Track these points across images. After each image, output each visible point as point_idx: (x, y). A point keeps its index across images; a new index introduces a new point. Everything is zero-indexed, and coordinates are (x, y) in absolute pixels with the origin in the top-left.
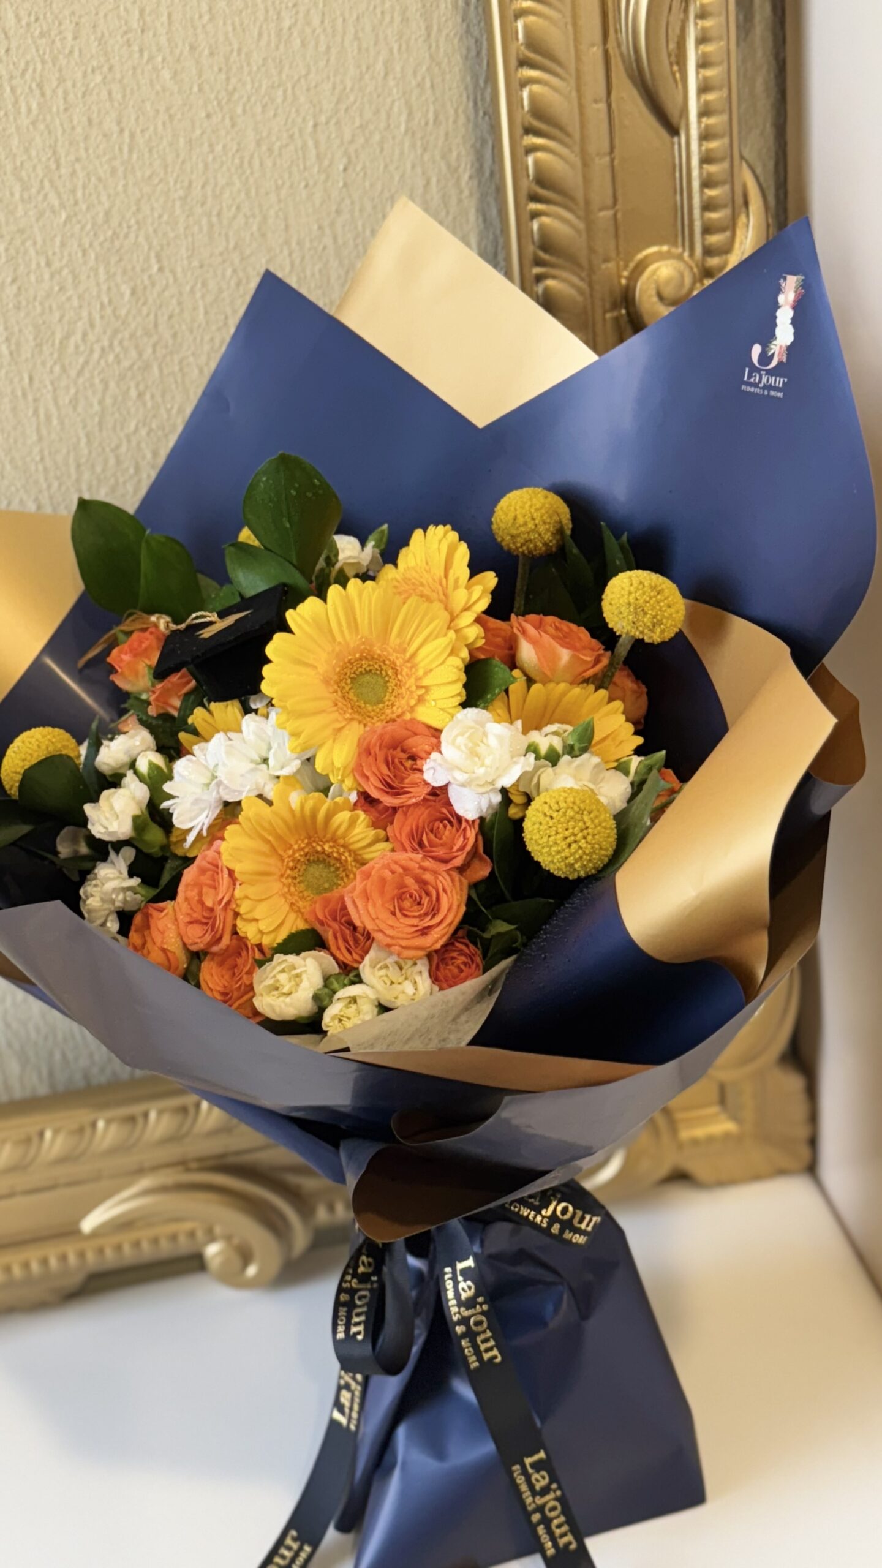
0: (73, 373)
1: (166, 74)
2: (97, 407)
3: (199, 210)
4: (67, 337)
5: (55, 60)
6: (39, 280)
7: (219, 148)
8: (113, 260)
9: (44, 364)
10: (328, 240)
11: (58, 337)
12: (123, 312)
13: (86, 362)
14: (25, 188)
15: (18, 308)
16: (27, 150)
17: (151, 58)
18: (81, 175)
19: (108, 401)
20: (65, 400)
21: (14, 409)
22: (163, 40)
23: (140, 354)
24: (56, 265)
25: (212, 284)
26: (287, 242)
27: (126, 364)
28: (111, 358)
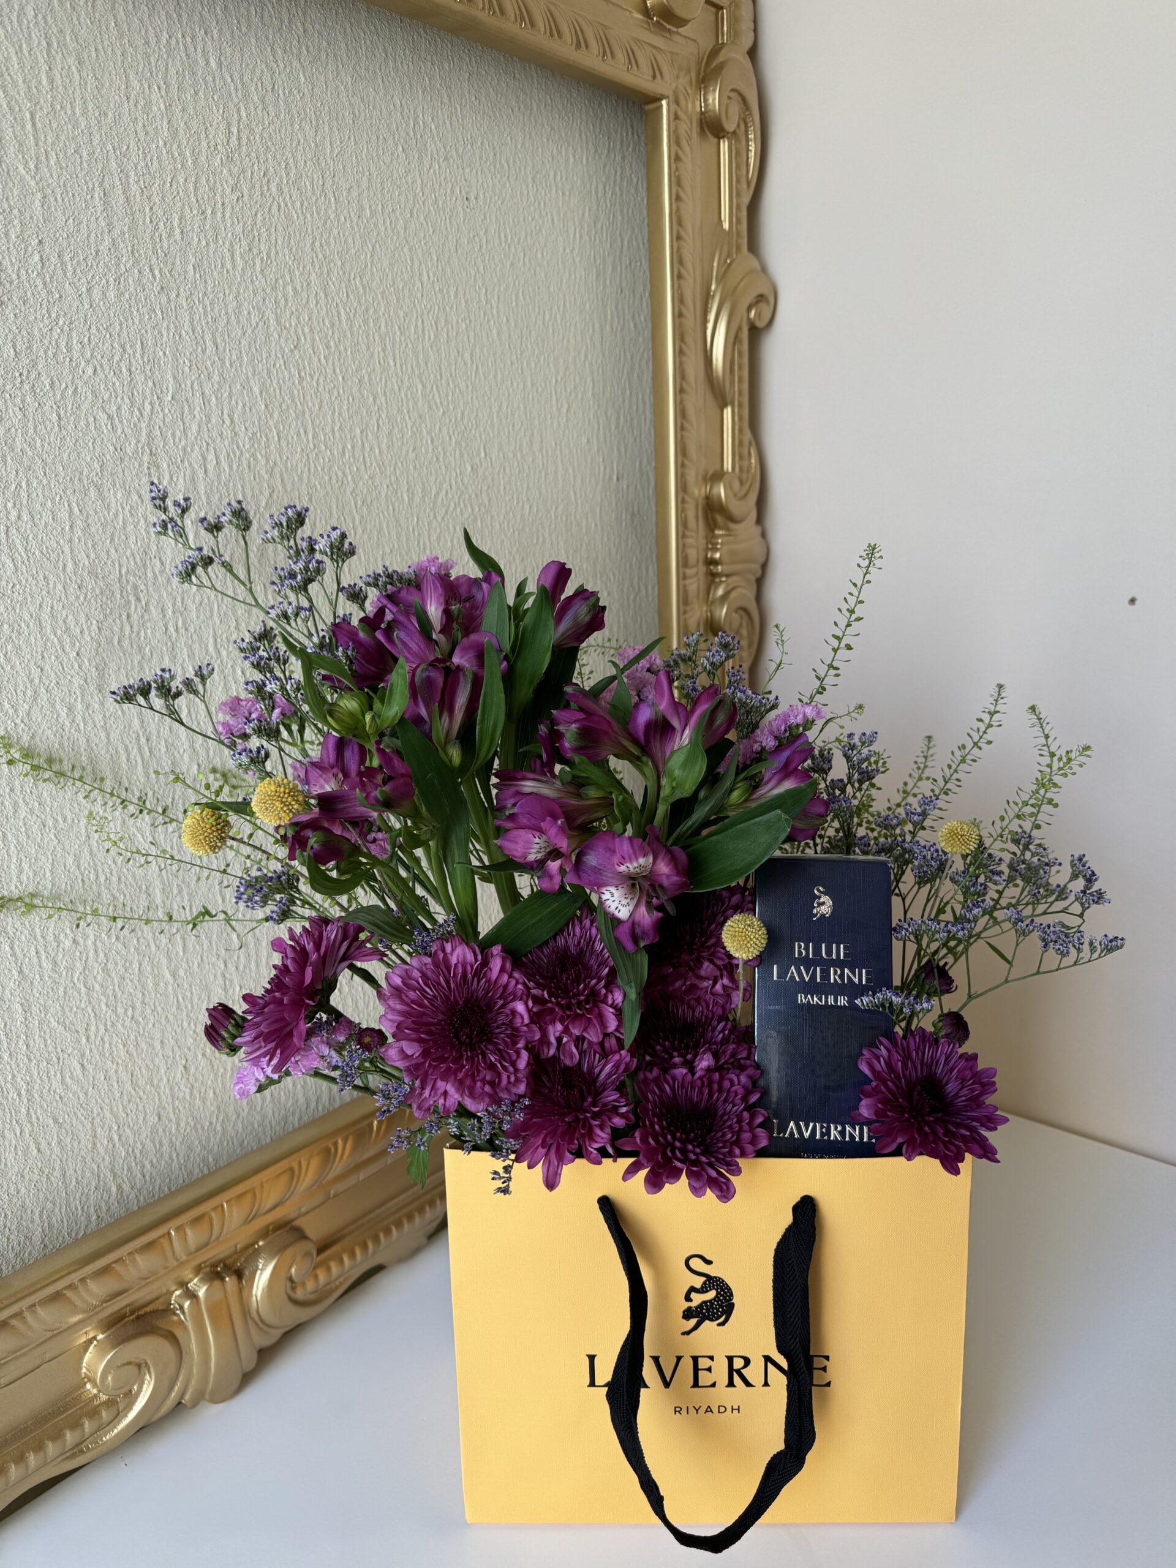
0: (439, 519)
1: (495, 332)
2: (449, 544)
3: (504, 421)
4: (438, 493)
5: (444, 309)
6: (427, 452)
7: (515, 384)
8: (464, 445)
9: (425, 510)
10: (558, 452)
11: (433, 493)
12: (466, 481)
13: (446, 512)
14: (424, 386)
15: (415, 468)
16: (426, 364)
17: (488, 321)
18: (452, 386)
19: (455, 541)
20: (434, 537)
21: (407, 540)
22: (495, 312)
23: (473, 509)
24: (436, 443)
25: (507, 469)
26: (541, 450)
27: (466, 516)
28: (459, 510)
